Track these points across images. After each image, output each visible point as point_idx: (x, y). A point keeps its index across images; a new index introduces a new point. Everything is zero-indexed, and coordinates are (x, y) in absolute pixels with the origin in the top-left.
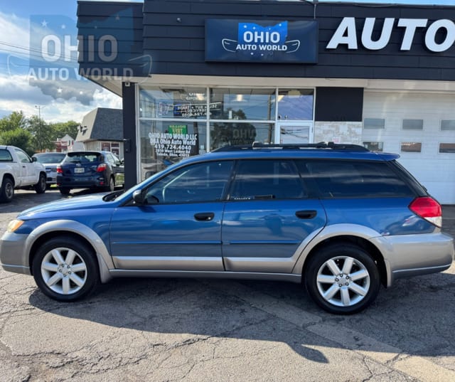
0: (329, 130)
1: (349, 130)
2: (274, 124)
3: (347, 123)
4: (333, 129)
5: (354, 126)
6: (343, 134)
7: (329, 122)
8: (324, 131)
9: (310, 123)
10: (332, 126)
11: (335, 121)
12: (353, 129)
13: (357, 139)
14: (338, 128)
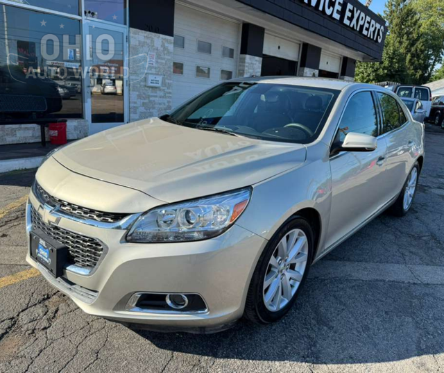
0: (144, 42)
1: (163, 46)
2: (80, 21)
3: (162, 36)
4: (149, 41)
5: (167, 40)
6: (157, 50)
7: (144, 31)
8: (140, 42)
9: (124, 29)
10: (147, 37)
11: (150, 31)
12: (166, 45)
13: (169, 58)
14: (152, 41)
